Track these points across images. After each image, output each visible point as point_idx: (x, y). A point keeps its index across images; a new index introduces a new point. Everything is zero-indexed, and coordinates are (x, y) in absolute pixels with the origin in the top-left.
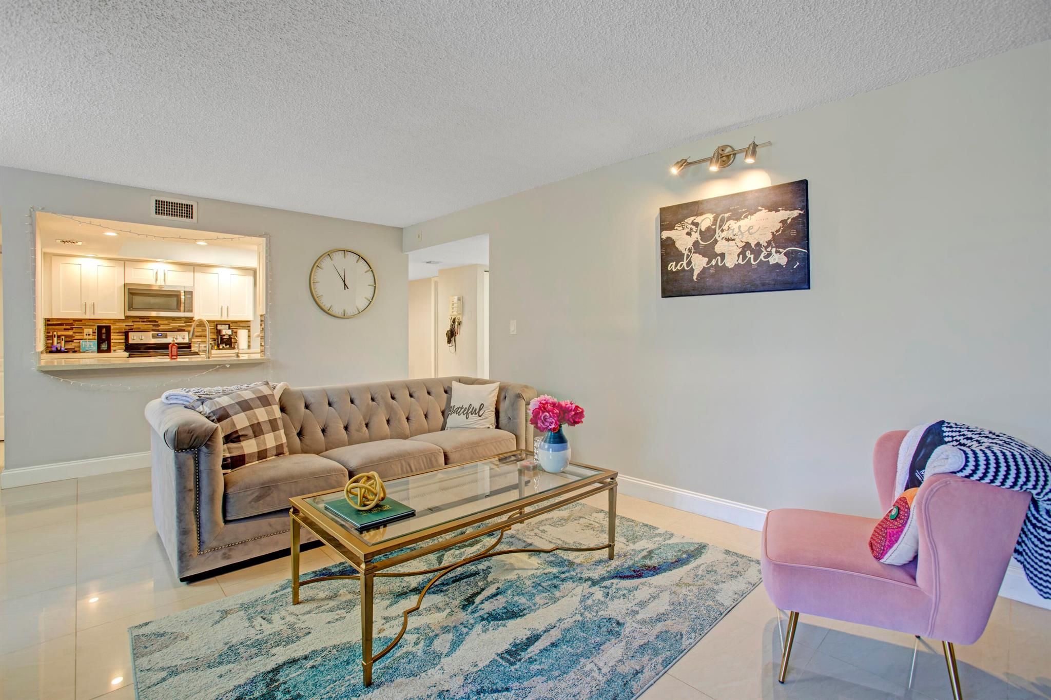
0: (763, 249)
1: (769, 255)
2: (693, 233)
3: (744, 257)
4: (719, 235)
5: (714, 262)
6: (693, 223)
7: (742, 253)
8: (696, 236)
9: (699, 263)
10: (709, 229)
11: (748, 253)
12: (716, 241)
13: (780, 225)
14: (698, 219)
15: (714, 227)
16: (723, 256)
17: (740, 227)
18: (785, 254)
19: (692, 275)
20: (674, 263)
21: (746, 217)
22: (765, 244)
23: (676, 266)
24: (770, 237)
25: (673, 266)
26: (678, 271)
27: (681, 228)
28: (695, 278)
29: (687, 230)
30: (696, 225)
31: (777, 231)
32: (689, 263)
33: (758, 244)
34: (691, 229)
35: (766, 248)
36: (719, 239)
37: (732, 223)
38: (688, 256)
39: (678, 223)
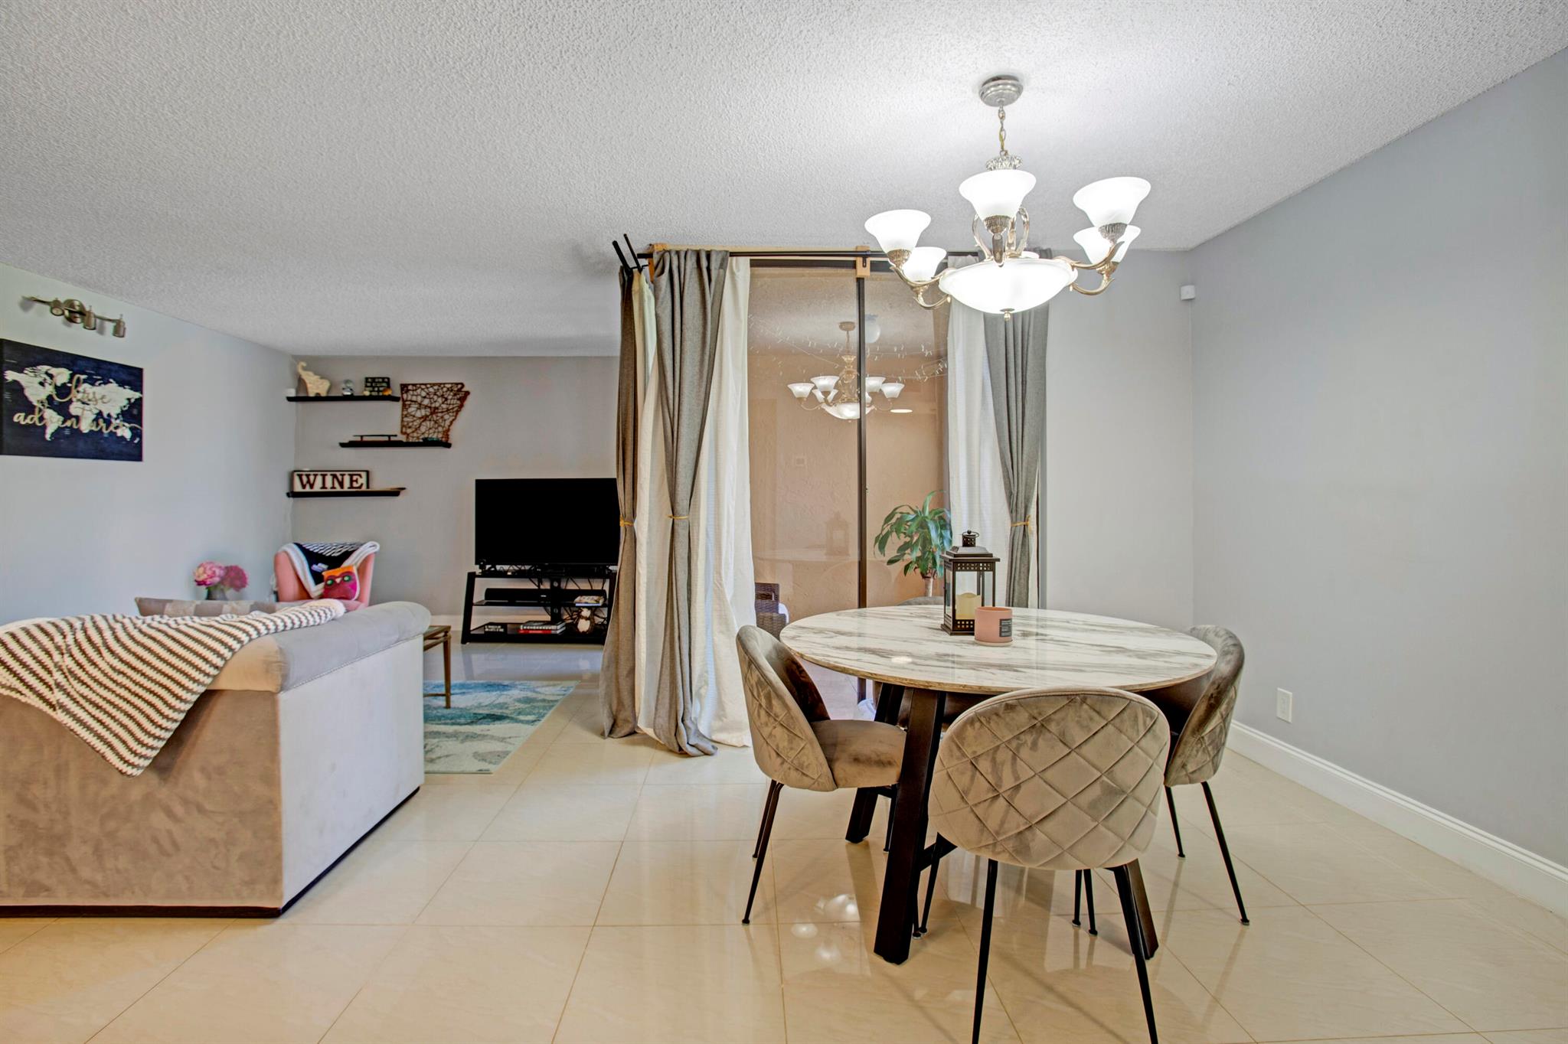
0: (113, 420)
1: (117, 428)
2: (46, 384)
3: (98, 425)
4: (75, 396)
5: (68, 423)
6: (47, 373)
7: (96, 420)
8: (49, 390)
9: (53, 421)
10: (64, 385)
11: (101, 421)
12: (71, 401)
13: (126, 402)
14: (53, 371)
15: (69, 385)
16: (78, 418)
17: (94, 393)
18: (131, 429)
19: (44, 433)
20: (23, 415)
21: (100, 384)
22: (115, 416)
23: (25, 418)
24: (119, 411)
25: (22, 418)
26: (27, 425)
27: (32, 374)
28: (48, 437)
29: (41, 380)
30: (51, 376)
31: (125, 407)
32: (41, 419)
33: (109, 415)
34: (45, 380)
35: (116, 419)
36: (74, 399)
37: (86, 386)
38: (40, 410)
39: (28, 367)
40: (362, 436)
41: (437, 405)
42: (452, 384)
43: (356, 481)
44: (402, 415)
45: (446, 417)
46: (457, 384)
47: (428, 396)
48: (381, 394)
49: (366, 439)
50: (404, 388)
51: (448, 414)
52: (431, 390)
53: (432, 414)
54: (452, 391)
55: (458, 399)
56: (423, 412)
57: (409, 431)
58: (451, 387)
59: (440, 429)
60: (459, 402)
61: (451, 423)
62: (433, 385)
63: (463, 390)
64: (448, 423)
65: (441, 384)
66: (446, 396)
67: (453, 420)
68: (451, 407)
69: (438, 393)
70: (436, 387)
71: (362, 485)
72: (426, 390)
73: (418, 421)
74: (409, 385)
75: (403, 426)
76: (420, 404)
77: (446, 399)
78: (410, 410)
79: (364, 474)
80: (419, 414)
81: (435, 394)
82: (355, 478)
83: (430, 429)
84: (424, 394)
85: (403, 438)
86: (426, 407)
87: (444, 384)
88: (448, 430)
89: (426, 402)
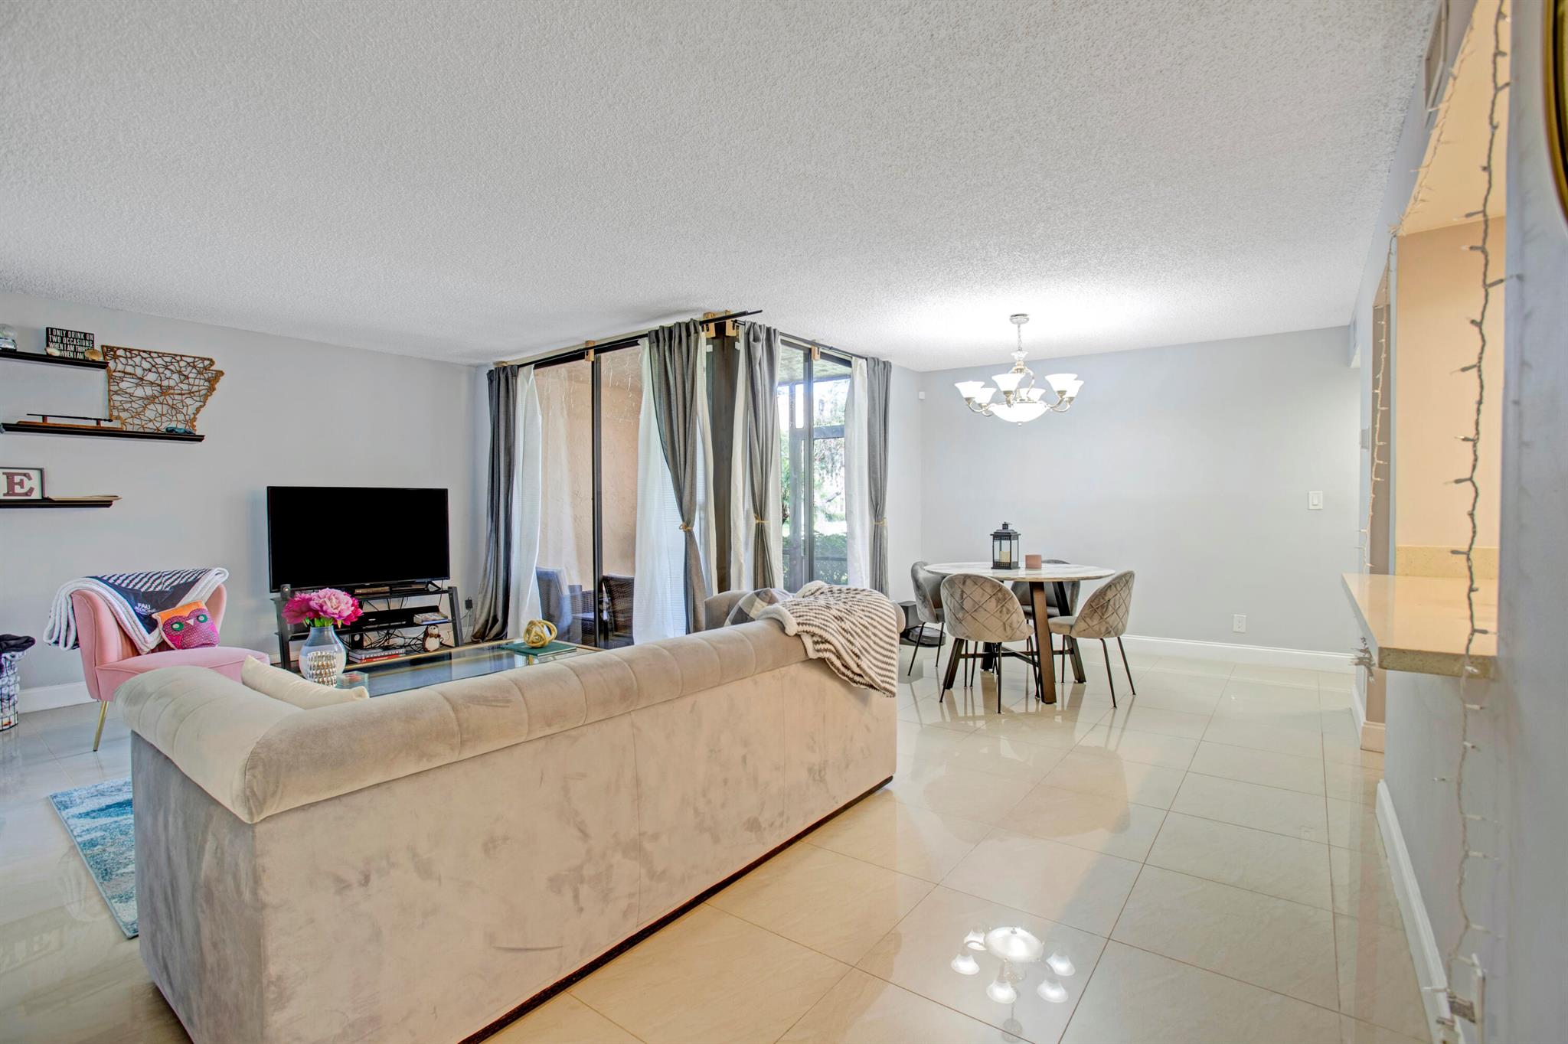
40: (44, 417)
41: (172, 383)
42: (195, 358)
43: (21, 484)
44: (109, 391)
45: (189, 401)
46: (203, 359)
47: (154, 369)
48: (80, 356)
49: (50, 421)
50: (109, 351)
51: (192, 397)
52: (159, 361)
53: (162, 393)
54: (194, 367)
55: (206, 380)
56: (149, 391)
57: (123, 415)
58: (194, 362)
59: (181, 417)
60: (206, 384)
61: (198, 410)
62: (161, 355)
63: (212, 368)
64: (191, 410)
65: (176, 355)
66: (186, 373)
67: (201, 406)
68: (195, 388)
69: (171, 367)
70: (168, 359)
71: (31, 490)
72: (150, 360)
73: (140, 402)
74: (118, 348)
75: (112, 408)
76: (142, 379)
77: (187, 377)
78: (123, 385)
79: (35, 475)
80: (139, 392)
81: (166, 367)
82: (17, 479)
83: (162, 415)
84: (146, 365)
85: (115, 425)
86: (152, 383)
87: (181, 356)
88: (195, 419)
89: (151, 377)
